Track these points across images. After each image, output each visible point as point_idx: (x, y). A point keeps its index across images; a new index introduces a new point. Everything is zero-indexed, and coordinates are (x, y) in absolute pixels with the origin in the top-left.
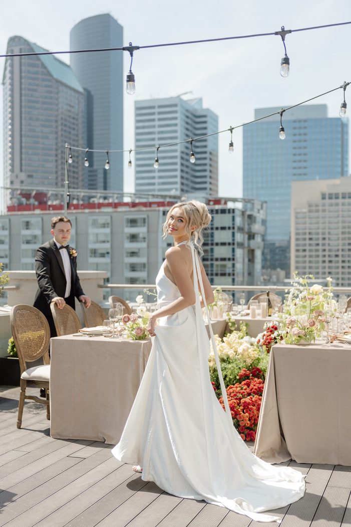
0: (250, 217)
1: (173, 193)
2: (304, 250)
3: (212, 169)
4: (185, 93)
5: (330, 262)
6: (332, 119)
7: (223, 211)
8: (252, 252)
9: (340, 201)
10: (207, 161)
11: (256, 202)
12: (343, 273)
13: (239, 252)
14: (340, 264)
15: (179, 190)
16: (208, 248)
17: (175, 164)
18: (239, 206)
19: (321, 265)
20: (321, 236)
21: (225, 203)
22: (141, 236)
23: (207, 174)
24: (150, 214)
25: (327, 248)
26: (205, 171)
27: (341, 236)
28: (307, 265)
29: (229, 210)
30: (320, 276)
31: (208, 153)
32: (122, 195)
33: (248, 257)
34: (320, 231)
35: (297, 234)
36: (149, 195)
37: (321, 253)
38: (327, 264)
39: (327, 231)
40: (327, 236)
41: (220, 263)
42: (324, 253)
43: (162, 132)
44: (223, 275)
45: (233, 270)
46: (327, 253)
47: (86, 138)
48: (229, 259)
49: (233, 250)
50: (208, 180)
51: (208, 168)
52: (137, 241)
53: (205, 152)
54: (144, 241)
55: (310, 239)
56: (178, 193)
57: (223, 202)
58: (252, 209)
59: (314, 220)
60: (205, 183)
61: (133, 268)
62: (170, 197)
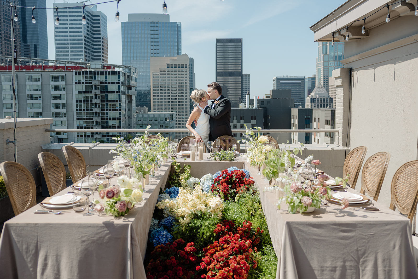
0: (129, 76)
1: (81, 61)
2: (158, 96)
3: (103, 48)
4: (86, 1)
5: (172, 102)
6: (172, 23)
7: (113, 73)
8: (130, 97)
9: (177, 69)
10: (101, 43)
11: (132, 68)
12: (179, 108)
13: (123, 97)
14: (178, 104)
15: (84, 59)
16: (104, 94)
17: (81, 44)
18: (121, 69)
19: (167, 104)
20: (167, 88)
21: (114, 68)
22: (61, 87)
23: (101, 50)
24: (67, 73)
25: (170, 94)
26: (100, 49)
27: (178, 88)
28: (160, 104)
29: (116, 72)
30: (167, 110)
31: (101, 38)
32: (48, 61)
33: (128, 100)
34: (167, 85)
35: (154, 87)
36: (65, 62)
37: (167, 98)
38: (170, 104)
39: (170, 85)
40: (170, 88)
41: (111, 103)
42: (169, 98)
43: (72, 24)
44: (114, 110)
45: (120, 108)
46: (170, 97)
47: (21, 24)
48: (117, 101)
49: (119, 96)
50: (102, 54)
51: (101, 47)
52: (59, 90)
53: (100, 38)
54: (64, 90)
55: (161, 90)
56: (83, 61)
57: (112, 68)
58: (130, 72)
59: (163, 79)
60: (100, 56)
61: (57, 106)
62: (79, 63)
